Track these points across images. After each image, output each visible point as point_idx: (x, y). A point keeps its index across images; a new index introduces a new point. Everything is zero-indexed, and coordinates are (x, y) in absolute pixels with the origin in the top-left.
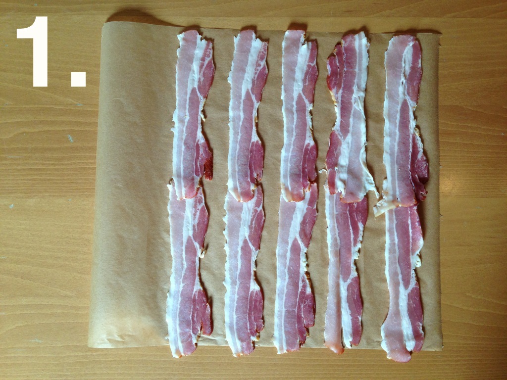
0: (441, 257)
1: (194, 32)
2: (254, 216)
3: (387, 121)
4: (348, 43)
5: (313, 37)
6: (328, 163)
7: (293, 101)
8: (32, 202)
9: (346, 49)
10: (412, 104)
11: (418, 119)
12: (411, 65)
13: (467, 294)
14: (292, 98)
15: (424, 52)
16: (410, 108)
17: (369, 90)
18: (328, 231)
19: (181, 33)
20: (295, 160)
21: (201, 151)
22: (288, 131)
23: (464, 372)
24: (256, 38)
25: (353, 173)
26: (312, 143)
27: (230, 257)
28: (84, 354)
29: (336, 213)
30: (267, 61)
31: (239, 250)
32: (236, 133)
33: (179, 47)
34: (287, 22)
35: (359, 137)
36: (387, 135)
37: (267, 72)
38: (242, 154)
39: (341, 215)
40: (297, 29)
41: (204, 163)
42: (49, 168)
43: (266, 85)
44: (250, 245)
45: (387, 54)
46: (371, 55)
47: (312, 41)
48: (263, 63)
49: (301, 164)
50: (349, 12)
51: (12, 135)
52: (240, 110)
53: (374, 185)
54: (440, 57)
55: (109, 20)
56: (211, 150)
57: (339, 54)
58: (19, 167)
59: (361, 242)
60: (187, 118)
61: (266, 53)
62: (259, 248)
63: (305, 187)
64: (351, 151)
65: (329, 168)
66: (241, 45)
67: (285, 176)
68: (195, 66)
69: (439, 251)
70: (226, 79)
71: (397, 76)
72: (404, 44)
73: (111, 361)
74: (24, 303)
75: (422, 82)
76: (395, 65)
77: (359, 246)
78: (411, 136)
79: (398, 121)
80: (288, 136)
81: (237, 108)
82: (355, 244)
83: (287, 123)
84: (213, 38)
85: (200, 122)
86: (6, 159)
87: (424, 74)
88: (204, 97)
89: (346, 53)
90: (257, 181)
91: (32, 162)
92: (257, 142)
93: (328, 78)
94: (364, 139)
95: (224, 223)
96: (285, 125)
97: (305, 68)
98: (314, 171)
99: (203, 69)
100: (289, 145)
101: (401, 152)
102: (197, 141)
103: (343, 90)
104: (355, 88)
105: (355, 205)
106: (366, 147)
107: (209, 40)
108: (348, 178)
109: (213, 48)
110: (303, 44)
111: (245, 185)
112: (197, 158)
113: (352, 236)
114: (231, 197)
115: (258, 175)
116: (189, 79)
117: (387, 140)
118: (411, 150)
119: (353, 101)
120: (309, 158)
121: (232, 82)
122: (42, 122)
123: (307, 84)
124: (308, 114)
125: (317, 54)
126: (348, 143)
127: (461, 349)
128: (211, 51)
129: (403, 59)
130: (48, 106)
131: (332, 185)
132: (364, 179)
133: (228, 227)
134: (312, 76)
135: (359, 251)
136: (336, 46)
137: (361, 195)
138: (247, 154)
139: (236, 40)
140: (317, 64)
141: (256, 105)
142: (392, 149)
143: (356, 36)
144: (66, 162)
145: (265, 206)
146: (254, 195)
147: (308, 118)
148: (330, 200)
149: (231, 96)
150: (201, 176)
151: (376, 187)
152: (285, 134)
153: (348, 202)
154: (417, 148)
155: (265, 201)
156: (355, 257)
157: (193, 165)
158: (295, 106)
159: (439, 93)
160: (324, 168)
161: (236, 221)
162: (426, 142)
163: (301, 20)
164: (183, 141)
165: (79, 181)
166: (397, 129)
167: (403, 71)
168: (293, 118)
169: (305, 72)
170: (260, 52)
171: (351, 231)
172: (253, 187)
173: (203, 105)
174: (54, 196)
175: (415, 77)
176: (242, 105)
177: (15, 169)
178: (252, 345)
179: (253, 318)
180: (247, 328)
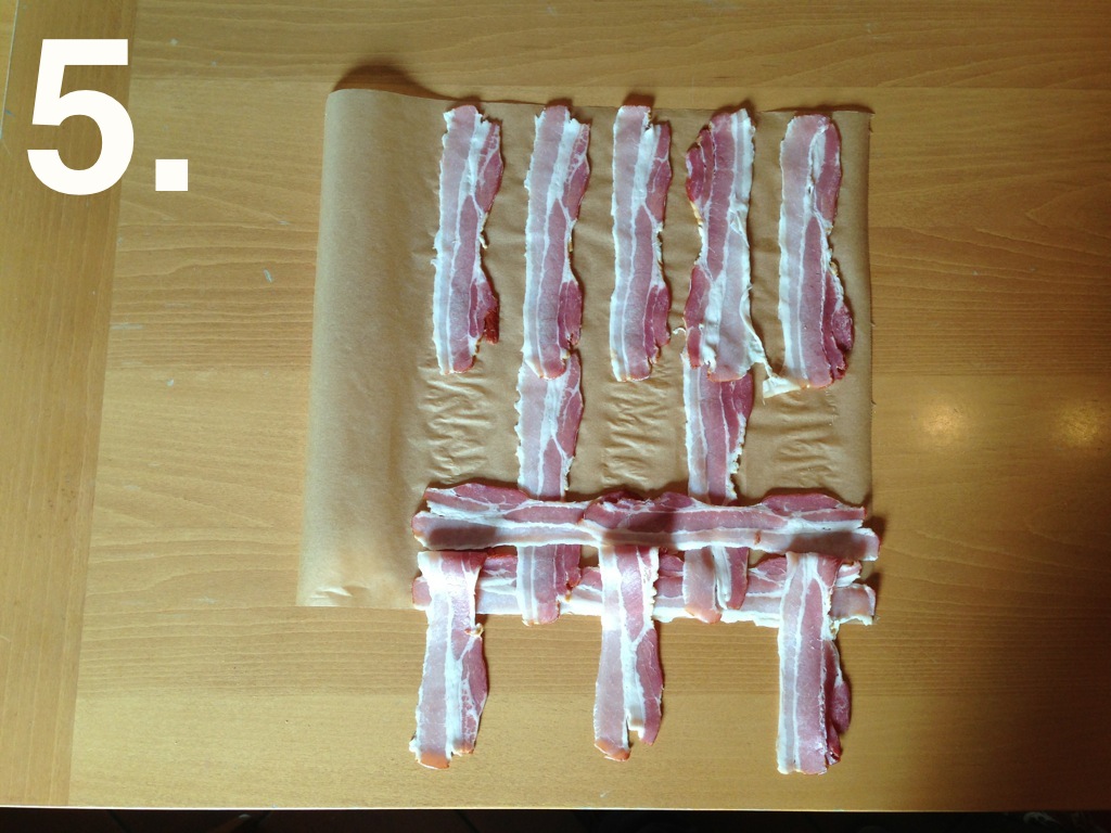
0: (874, 472)
1: (471, 108)
2: (565, 402)
3: (784, 250)
4: (720, 127)
5: (664, 118)
6: (688, 318)
7: (630, 218)
8: (204, 376)
9: (717, 137)
10: (824, 225)
11: (836, 247)
12: (823, 163)
13: (919, 532)
14: (630, 214)
15: (844, 142)
16: (822, 230)
17: (755, 200)
18: (688, 428)
19: (449, 109)
20: (634, 311)
21: (480, 297)
22: (622, 266)
23: (915, 661)
24: (571, 118)
25: (729, 334)
26: (662, 285)
27: (526, 467)
28: (285, 622)
29: (700, 398)
30: (588, 155)
31: (541, 456)
32: (537, 269)
33: (446, 132)
34: (622, 93)
35: (739, 276)
36: (784, 273)
37: (588, 171)
38: (546, 302)
39: (710, 402)
40: (637, 105)
41: (483, 317)
42: (234, 322)
43: (586, 193)
44: (559, 448)
45: (784, 145)
46: (757, 145)
47: (662, 123)
48: (582, 158)
49: (644, 318)
50: (722, 79)
51: (173, 270)
52: (543, 232)
53: (763, 354)
54: (872, 150)
55: (337, 88)
56: (496, 295)
57: (707, 144)
58: (185, 321)
59: (743, 446)
60: (458, 244)
61: (587, 142)
62: (574, 454)
63: (650, 356)
64: (726, 298)
65: (689, 326)
66: (546, 130)
67: (617, 338)
68: (472, 164)
69: (871, 462)
70: (521, 183)
71: (801, 180)
72: (812, 129)
73: (330, 633)
74: (187, 539)
75: (841, 189)
76: (797, 162)
77: (739, 451)
78: (824, 275)
79: (802, 252)
80: (622, 274)
81: (538, 228)
82: (732, 449)
83: (621, 254)
84: (500, 118)
85: (477, 250)
86: (162, 307)
87: (845, 176)
88: (485, 212)
89: (718, 142)
90: (571, 345)
91: (205, 313)
92: (572, 282)
93: (689, 181)
94: (746, 279)
95: (515, 412)
96: (617, 256)
97: (651, 167)
98: (665, 330)
99: (484, 167)
100: (624, 288)
101: (807, 300)
102: (473, 280)
103: (713, 199)
104: (732, 198)
105: (733, 386)
106: (750, 293)
107: (493, 121)
108: (720, 342)
109: (501, 134)
110: (647, 129)
111: (552, 352)
112: (474, 307)
113: (727, 436)
114: (529, 371)
115: (572, 336)
116: (461, 183)
117: (784, 281)
118: (824, 297)
119: (728, 218)
120: (657, 311)
121: (531, 187)
122: (220, 250)
123: (654, 190)
124: (654, 237)
125: (671, 144)
126: (721, 286)
127: (908, 623)
128: (498, 139)
129: (810, 154)
130: (233, 225)
131: (695, 353)
132: (746, 343)
133: (523, 419)
134: (663, 179)
135: (739, 461)
136: (701, 132)
137: (743, 370)
138: (554, 301)
139: (539, 122)
140: (670, 159)
141: (571, 224)
142: (792, 296)
143: (734, 117)
144: (261, 314)
145: (584, 385)
146: (565, 368)
147: (656, 245)
148: (691, 377)
149: (530, 209)
150: (478, 337)
151: (767, 357)
152: (618, 271)
153: (721, 380)
154: (834, 294)
155: (584, 378)
156: (733, 469)
157: (466, 319)
158: (634, 226)
159: (870, 207)
160: (682, 326)
161: (537, 410)
162: (849, 286)
163: (645, 90)
164: (451, 281)
165: (280, 344)
166: (801, 263)
167: (810, 171)
168: (631, 246)
169: (650, 172)
170: (577, 141)
171: (726, 428)
172: (564, 355)
173: (483, 223)
174: (241, 367)
175: (829, 182)
176: (547, 225)
177: (178, 324)
178: (557, 608)
179: (563, 565)
180: (552, 582)
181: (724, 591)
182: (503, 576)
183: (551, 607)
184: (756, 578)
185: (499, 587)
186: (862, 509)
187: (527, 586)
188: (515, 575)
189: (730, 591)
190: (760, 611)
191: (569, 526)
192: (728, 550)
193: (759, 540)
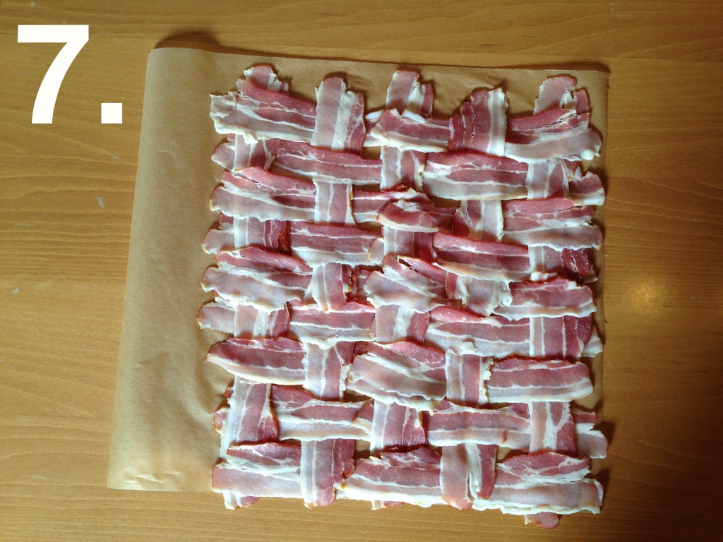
4: (479, 100)
7: (396, 160)
8: (43, 286)
9: (476, 107)
10: (567, 173)
13: (640, 441)
14: (396, 156)
16: (565, 176)
20: (404, 240)
24: (347, 90)
27: (310, 373)
28: (103, 498)
31: (324, 363)
40: (408, 71)
41: (277, 237)
42: (70, 241)
44: (339, 357)
45: (538, 102)
47: (427, 83)
48: (359, 120)
50: (488, 46)
51: (22, 195)
57: (467, 112)
58: (30, 239)
62: (352, 363)
73: (139, 510)
74: (25, 425)
86: (12, 226)
89: (476, 113)
91: (47, 232)
93: (450, 142)
112: (268, 231)
122: (62, 179)
130: (72, 158)
135: (491, 370)
139: (318, 91)
144: (93, 234)
156: (485, 377)
157: (262, 241)
158: (400, 167)
165: (109, 261)
170: (354, 106)
174: (74, 279)
177: (23, 241)
178: (333, 495)
179: (340, 456)
180: (330, 472)
181: (475, 483)
182: (289, 465)
183: (329, 492)
184: (502, 472)
185: (284, 474)
186: (593, 414)
187: (309, 474)
188: (298, 464)
189: (481, 483)
190: (507, 501)
191: (346, 423)
192: (480, 447)
193: (505, 439)
